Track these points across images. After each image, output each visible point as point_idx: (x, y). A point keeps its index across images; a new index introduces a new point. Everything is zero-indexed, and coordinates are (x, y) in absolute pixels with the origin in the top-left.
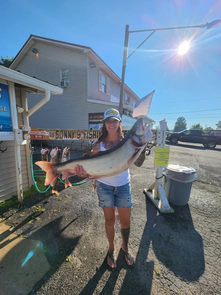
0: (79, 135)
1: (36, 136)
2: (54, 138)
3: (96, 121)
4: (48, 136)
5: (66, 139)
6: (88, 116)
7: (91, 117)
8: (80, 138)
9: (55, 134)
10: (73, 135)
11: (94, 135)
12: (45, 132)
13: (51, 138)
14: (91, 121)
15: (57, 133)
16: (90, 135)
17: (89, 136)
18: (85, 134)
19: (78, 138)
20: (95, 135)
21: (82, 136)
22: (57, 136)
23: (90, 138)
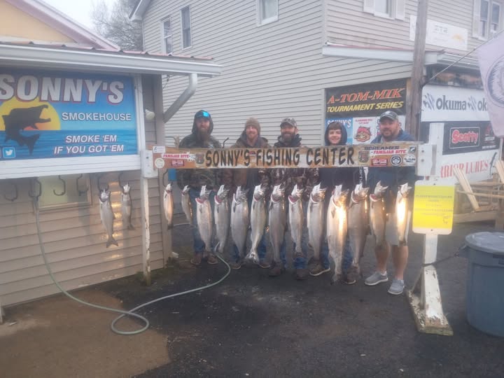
0: (247, 158)
1: (174, 163)
2: (203, 166)
3: (347, 108)
4: (193, 162)
5: (223, 167)
6: (323, 97)
7: (332, 100)
8: (250, 165)
9: (205, 158)
10: (237, 158)
11: (276, 158)
12: (188, 153)
13: (198, 166)
14: (331, 110)
15: (209, 155)
16: (268, 158)
17: (266, 160)
18: (259, 157)
19: (247, 164)
20: (278, 158)
21: (254, 160)
22: (209, 162)
23: (269, 164)
